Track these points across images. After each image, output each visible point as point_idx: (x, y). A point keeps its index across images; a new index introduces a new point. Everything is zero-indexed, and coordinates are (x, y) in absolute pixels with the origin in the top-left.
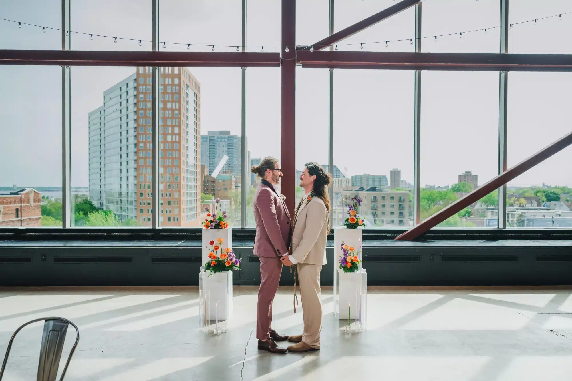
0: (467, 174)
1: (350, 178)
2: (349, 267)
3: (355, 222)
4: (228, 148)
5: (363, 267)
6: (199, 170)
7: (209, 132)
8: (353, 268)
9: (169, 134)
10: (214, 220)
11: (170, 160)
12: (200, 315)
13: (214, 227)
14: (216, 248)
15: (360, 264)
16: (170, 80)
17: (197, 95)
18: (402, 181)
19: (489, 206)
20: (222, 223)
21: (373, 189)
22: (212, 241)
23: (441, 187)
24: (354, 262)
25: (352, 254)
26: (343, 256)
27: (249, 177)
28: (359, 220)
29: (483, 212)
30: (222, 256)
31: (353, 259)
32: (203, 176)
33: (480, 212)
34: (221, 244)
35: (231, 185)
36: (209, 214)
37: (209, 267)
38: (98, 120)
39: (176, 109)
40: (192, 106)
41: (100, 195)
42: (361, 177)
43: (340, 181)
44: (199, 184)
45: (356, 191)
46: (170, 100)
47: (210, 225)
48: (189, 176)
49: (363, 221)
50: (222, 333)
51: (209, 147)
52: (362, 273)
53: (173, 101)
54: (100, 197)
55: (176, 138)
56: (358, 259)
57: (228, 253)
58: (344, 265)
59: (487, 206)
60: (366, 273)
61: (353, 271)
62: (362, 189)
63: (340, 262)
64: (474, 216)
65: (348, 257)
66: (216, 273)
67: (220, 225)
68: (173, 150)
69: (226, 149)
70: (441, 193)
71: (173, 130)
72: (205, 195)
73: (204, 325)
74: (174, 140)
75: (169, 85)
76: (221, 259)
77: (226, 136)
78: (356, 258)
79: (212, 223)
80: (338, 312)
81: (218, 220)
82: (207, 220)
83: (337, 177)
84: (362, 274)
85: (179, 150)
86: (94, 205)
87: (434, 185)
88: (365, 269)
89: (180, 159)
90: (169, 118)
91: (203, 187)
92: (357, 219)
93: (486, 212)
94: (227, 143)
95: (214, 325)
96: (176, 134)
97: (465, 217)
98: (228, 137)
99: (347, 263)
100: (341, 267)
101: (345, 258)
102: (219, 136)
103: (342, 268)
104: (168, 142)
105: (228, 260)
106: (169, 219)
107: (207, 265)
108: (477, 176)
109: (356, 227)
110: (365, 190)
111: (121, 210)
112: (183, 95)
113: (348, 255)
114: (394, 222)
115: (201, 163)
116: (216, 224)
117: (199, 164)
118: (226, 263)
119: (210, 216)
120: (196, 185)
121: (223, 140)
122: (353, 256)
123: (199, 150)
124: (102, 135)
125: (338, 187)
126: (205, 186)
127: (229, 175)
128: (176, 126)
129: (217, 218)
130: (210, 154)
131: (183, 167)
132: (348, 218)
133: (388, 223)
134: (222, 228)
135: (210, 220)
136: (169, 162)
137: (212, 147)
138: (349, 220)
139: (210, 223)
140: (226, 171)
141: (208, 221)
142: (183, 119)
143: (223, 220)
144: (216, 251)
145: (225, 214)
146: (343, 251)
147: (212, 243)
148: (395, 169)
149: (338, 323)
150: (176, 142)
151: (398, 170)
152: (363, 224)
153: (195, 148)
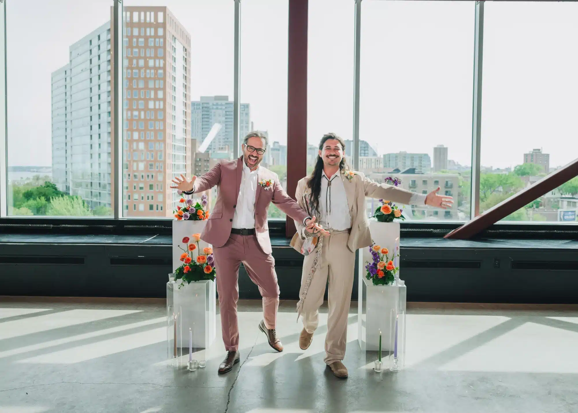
0: (535, 152)
1: (382, 157)
2: (380, 277)
3: (390, 213)
4: (226, 118)
5: (401, 278)
6: (189, 145)
7: (202, 98)
8: (387, 279)
9: (151, 99)
10: (189, 207)
11: (152, 133)
12: (168, 341)
13: (188, 218)
14: (192, 247)
15: (396, 274)
16: (153, 30)
17: (186, 49)
18: (450, 161)
19: (564, 194)
20: (201, 213)
21: (412, 171)
22: (187, 238)
23: (501, 168)
24: (388, 270)
25: (385, 259)
26: (372, 262)
28: (395, 210)
29: (555, 202)
30: (199, 259)
31: (386, 265)
32: (195, 153)
33: (552, 202)
34: (198, 242)
36: (182, 199)
37: (180, 274)
38: (63, 82)
39: (160, 68)
40: (180, 64)
41: (66, 176)
42: (396, 156)
43: (369, 160)
44: (189, 162)
46: (153, 55)
47: (183, 215)
48: (176, 154)
49: (401, 211)
50: (198, 368)
51: (201, 117)
52: (400, 286)
53: (156, 57)
54: (66, 179)
55: (160, 105)
56: (394, 266)
57: (208, 254)
58: (373, 274)
59: (562, 194)
60: (405, 286)
61: (387, 284)
62: (397, 171)
63: (367, 270)
64: (544, 207)
65: (379, 263)
66: (190, 284)
67: (198, 215)
68: (156, 119)
69: (224, 119)
70: (501, 177)
71: (156, 94)
73: (174, 356)
74: (157, 107)
75: (150, 37)
76: (198, 264)
77: (224, 102)
78: (391, 264)
79: (186, 213)
80: (365, 341)
81: (195, 208)
82: (179, 208)
83: (365, 156)
84: (400, 288)
85: (164, 120)
86: (58, 190)
87: (492, 167)
88: (404, 281)
89: (164, 130)
90: (150, 78)
91: (194, 167)
92: (393, 208)
93: (560, 202)
94: (224, 112)
95: (188, 356)
96: (159, 100)
97: (533, 208)
98: (226, 104)
99: (378, 272)
100: (368, 277)
101: (375, 265)
102: (215, 102)
103: (371, 278)
104: (150, 110)
105: (208, 264)
106: (151, 207)
107: (178, 271)
108: (548, 155)
109: (391, 220)
110: (401, 172)
111: (92, 195)
112: (168, 49)
113: (379, 259)
114: (439, 213)
115: (192, 136)
116: (193, 214)
117: (189, 137)
118: (205, 269)
119: (184, 202)
120: (185, 165)
121: (220, 107)
122: (387, 262)
123: (189, 120)
124: (68, 101)
125: (366, 168)
126: (196, 166)
127: (226, 152)
128: (160, 89)
129: (194, 205)
130: (202, 125)
131: (169, 141)
132: (380, 207)
133: (431, 215)
134: (200, 220)
135: (183, 208)
136: (151, 136)
137: (206, 116)
138: (381, 210)
139: (183, 212)
140: (224, 147)
141: (181, 209)
142: (168, 80)
143: (202, 207)
144: (192, 252)
145: (204, 200)
146: (372, 254)
147: (186, 240)
148: (441, 145)
149: (363, 357)
150: (159, 109)
151: (445, 147)
152: (402, 216)
153: (184, 117)
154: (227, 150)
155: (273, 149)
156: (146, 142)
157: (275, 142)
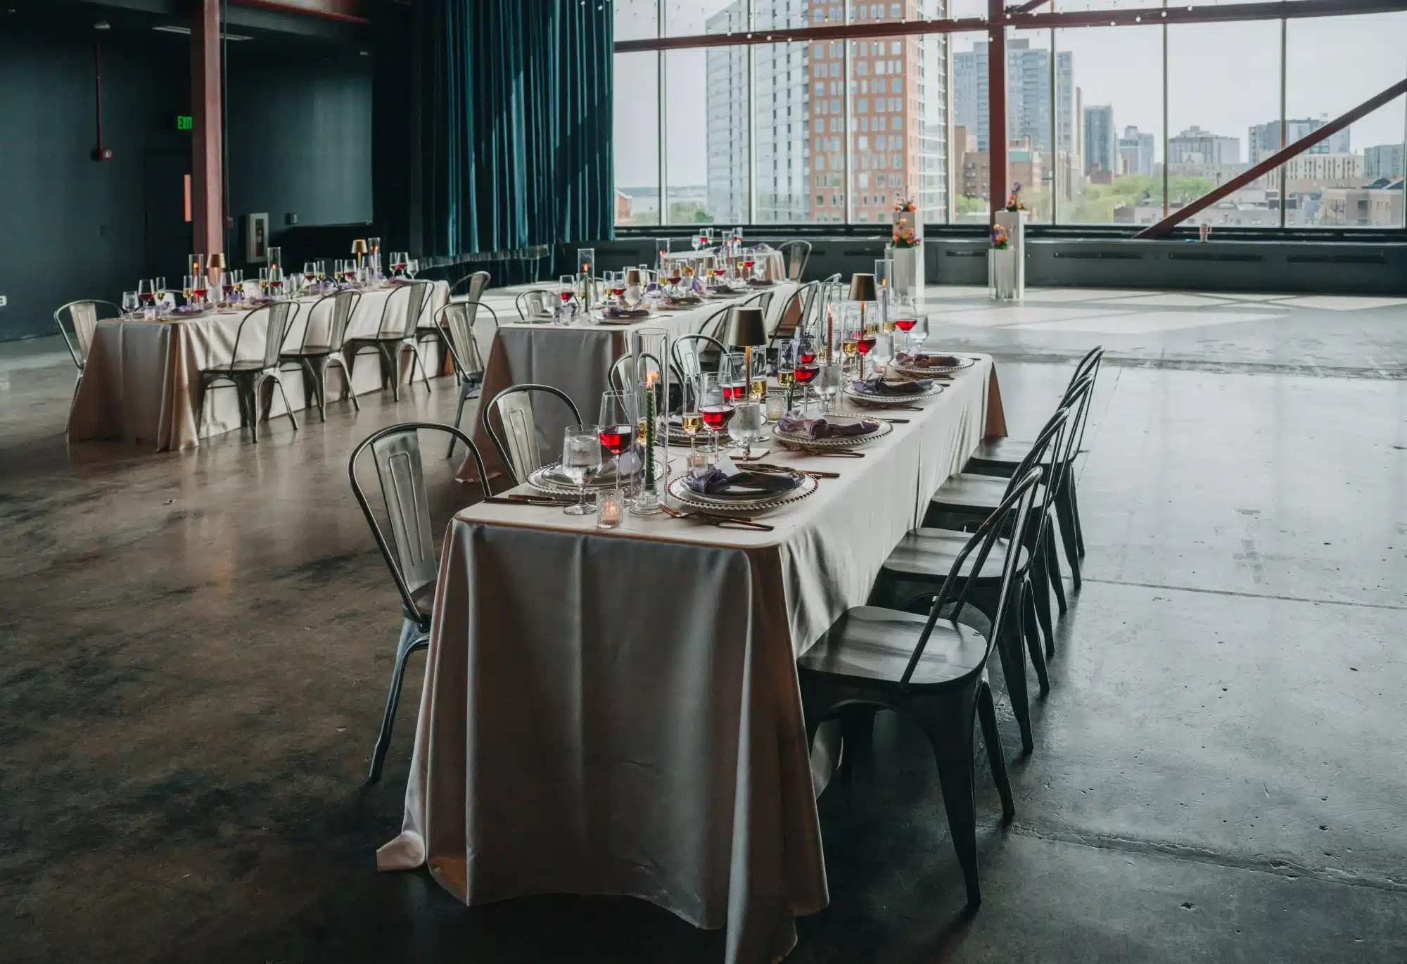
1: (1361, 153)
4: (1025, 83)
7: (976, 46)
9: (879, 58)
11: (883, 119)
27: (1079, 153)
32: (963, 156)
35: (1030, 175)
41: (732, 202)
43: (1329, 163)
44: (953, 173)
45: (1365, 188)
48: (926, 155)
51: (975, 83)
54: (732, 206)
55: (894, 67)
62: (1382, 183)
68: (888, 95)
69: (1020, 84)
71: (888, 48)
72: (965, 199)
74: (891, 71)
77: (1020, 52)
83: (1319, 153)
85: (903, 95)
89: (903, 115)
91: (961, 181)
94: (1021, 72)
96: (895, 58)
98: (1025, 54)
104: (878, 77)
110: (1389, 186)
115: (957, 123)
120: (946, 177)
123: (952, 92)
124: (735, 69)
125: (1324, 177)
126: (967, 178)
127: (1026, 149)
130: (978, 99)
131: (912, 133)
136: (879, 124)
140: (1020, 139)
150: (895, 75)
153: (940, 87)
154: (1027, 144)
155: (1123, 142)
156: (871, 136)
157: (1130, 127)
